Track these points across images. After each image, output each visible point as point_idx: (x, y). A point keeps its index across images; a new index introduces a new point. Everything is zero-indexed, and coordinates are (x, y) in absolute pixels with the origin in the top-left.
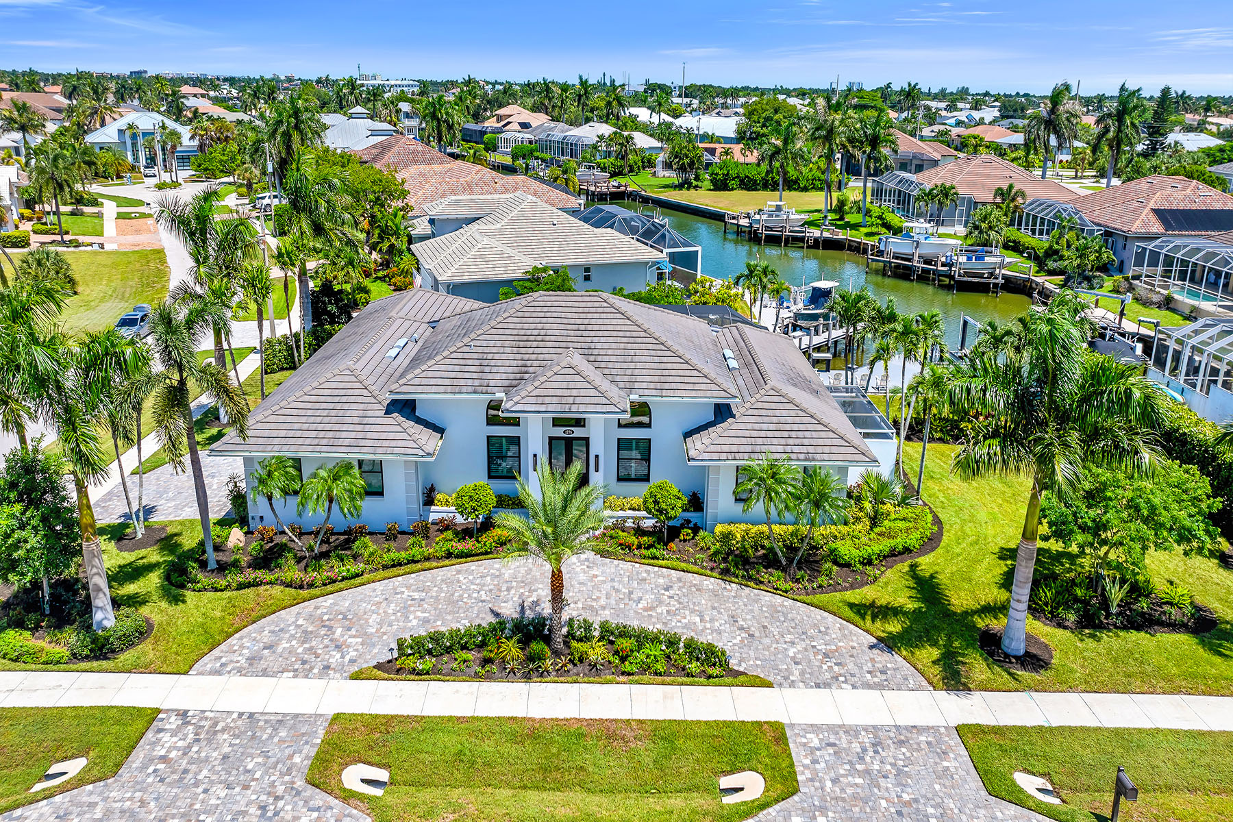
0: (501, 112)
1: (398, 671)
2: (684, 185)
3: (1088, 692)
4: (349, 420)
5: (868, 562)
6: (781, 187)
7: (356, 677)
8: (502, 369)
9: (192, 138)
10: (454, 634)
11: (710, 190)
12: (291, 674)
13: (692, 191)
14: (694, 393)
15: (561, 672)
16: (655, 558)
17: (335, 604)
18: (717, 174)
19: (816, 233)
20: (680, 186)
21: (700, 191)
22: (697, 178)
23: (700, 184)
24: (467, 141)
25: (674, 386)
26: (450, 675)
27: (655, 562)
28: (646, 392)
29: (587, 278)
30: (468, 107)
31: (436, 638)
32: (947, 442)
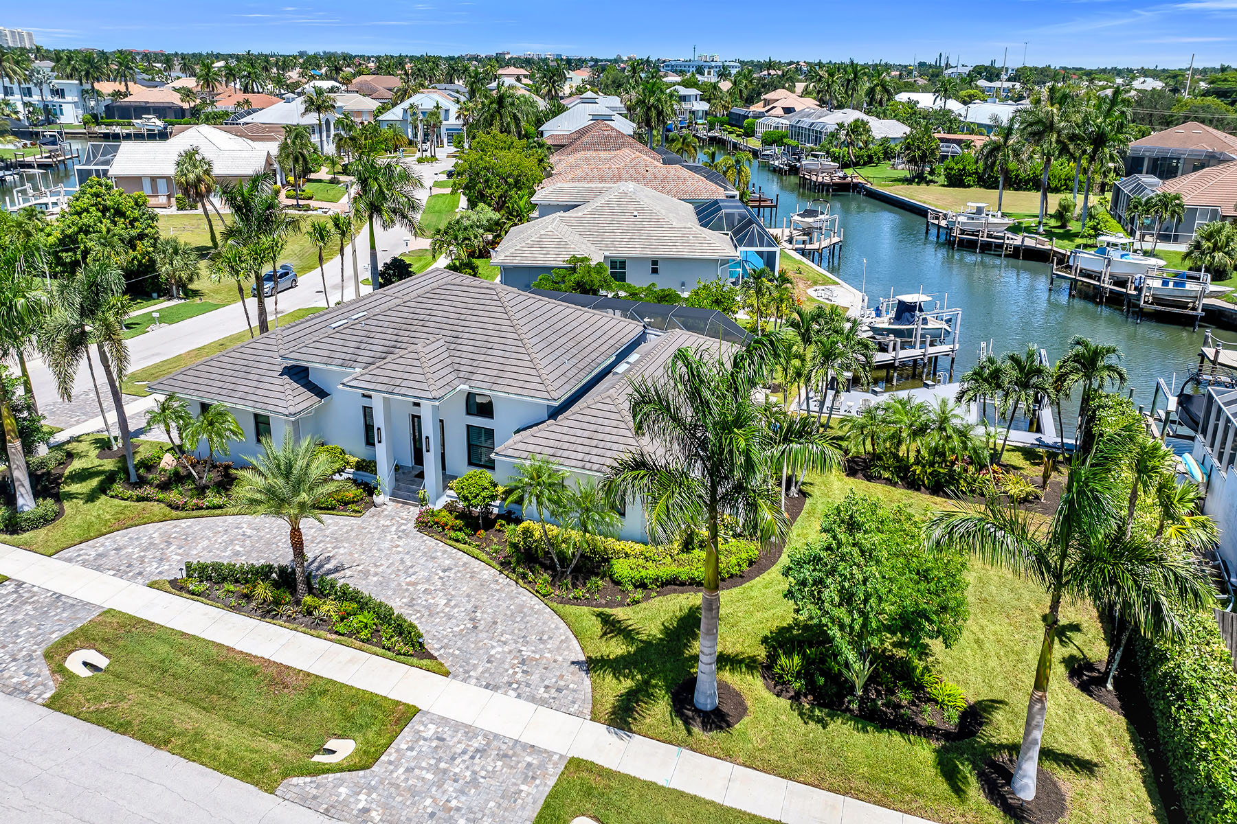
0: (768, 96)
1: (181, 589)
2: (919, 179)
3: (746, 766)
4: (251, 376)
5: (641, 585)
6: (1001, 186)
7: (152, 585)
8: (375, 348)
9: (458, 118)
10: (231, 567)
11: (944, 186)
12: (112, 572)
13: (923, 186)
14: (519, 391)
15: (290, 619)
16: (457, 541)
17: (189, 527)
18: (952, 169)
19: (1017, 240)
20: (909, 181)
21: (932, 187)
22: (932, 172)
23: (936, 179)
24: (732, 125)
25: (506, 382)
26: (213, 600)
27: (457, 544)
28: (479, 384)
29: (655, 271)
30: (741, 91)
31: (217, 567)
32: (895, 484)
